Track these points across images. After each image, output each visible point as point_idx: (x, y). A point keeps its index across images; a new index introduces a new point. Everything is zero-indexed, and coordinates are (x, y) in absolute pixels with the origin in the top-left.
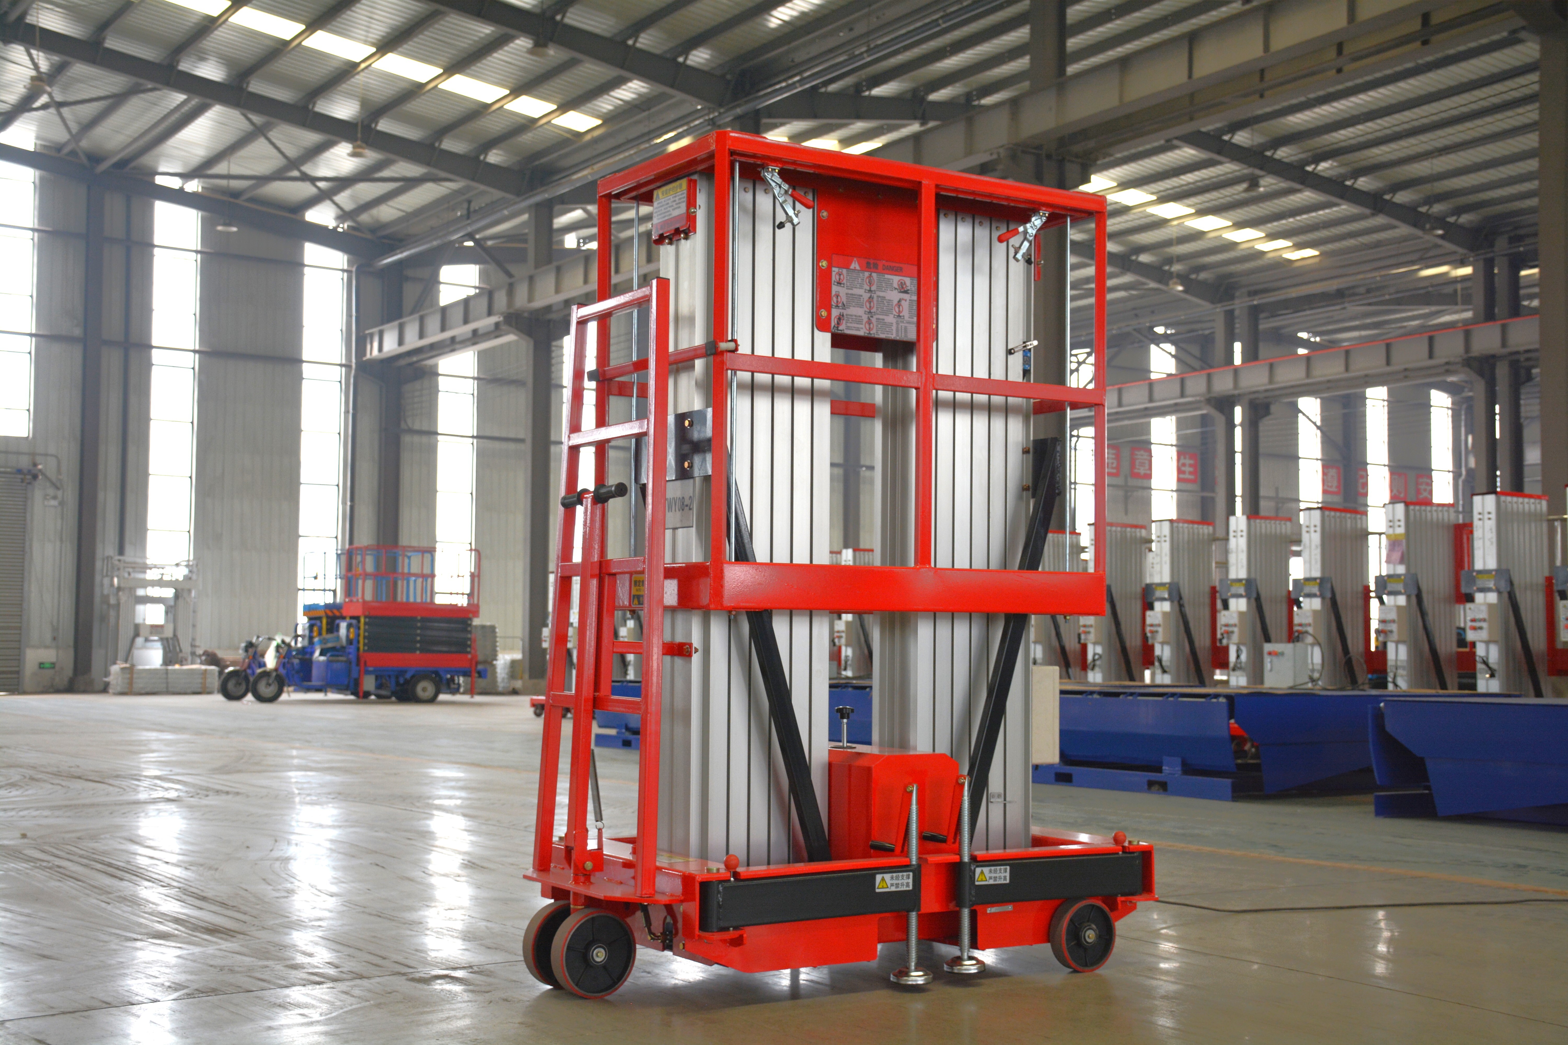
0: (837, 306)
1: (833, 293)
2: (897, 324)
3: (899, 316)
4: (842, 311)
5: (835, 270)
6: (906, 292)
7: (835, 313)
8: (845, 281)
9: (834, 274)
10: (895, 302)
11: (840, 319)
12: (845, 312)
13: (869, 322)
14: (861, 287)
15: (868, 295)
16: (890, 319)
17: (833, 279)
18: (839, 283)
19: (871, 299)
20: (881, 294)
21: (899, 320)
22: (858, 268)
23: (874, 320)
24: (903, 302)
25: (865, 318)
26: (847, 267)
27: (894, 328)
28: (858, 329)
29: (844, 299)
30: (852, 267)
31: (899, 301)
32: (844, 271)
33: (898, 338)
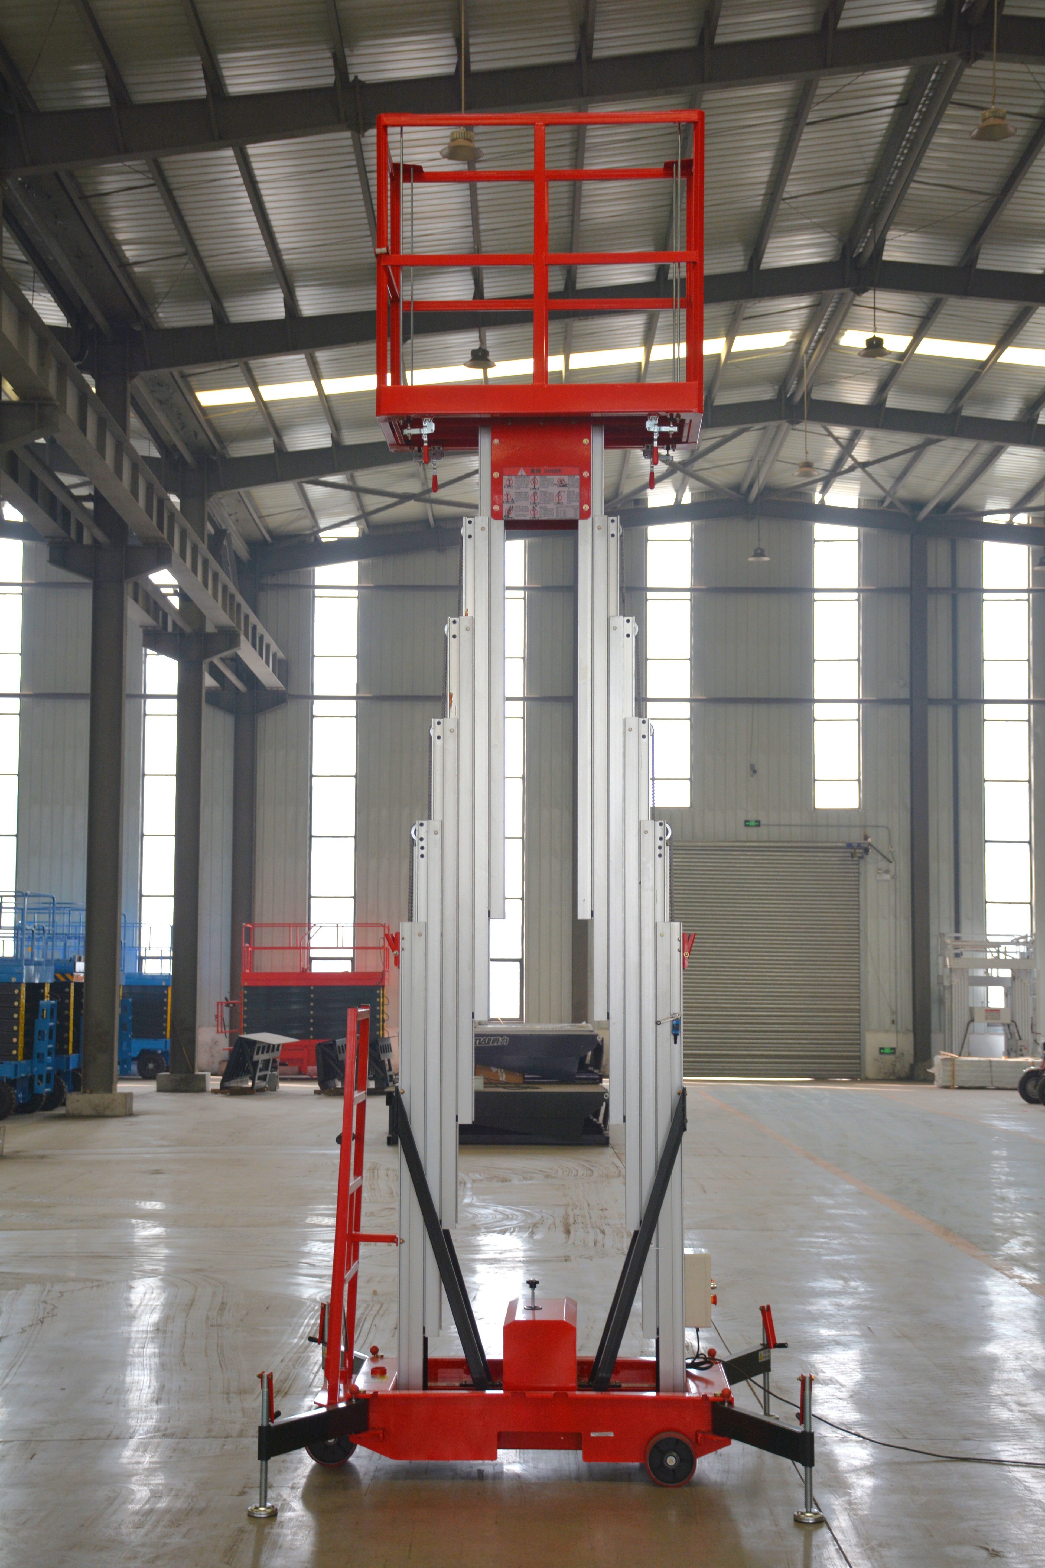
0: (507, 502)
1: (504, 493)
2: (557, 508)
3: (559, 503)
4: (511, 505)
5: (505, 478)
6: (565, 486)
7: (506, 507)
8: (514, 484)
9: (504, 481)
10: (556, 493)
11: (509, 510)
12: (514, 505)
13: (534, 509)
14: (527, 486)
15: (533, 491)
16: (552, 506)
17: (504, 483)
18: (509, 486)
19: (535, 494)
20: (544, 490)
21: (559, 505)
22: (524, 473)
23: (538, 508)
24: (562, 494)
25: (531, 507)
26: (515, 474)
27: (555, 512)
28: (525, 515)
29: (513, 497)
30: (520, 474)
31: (559, 493)
32: (513, 478)
33: (558, 518)
